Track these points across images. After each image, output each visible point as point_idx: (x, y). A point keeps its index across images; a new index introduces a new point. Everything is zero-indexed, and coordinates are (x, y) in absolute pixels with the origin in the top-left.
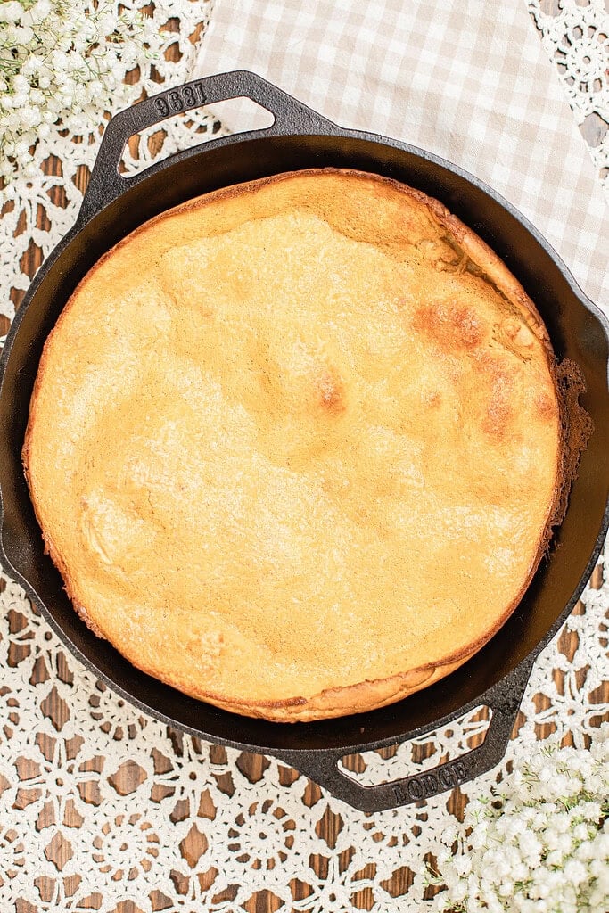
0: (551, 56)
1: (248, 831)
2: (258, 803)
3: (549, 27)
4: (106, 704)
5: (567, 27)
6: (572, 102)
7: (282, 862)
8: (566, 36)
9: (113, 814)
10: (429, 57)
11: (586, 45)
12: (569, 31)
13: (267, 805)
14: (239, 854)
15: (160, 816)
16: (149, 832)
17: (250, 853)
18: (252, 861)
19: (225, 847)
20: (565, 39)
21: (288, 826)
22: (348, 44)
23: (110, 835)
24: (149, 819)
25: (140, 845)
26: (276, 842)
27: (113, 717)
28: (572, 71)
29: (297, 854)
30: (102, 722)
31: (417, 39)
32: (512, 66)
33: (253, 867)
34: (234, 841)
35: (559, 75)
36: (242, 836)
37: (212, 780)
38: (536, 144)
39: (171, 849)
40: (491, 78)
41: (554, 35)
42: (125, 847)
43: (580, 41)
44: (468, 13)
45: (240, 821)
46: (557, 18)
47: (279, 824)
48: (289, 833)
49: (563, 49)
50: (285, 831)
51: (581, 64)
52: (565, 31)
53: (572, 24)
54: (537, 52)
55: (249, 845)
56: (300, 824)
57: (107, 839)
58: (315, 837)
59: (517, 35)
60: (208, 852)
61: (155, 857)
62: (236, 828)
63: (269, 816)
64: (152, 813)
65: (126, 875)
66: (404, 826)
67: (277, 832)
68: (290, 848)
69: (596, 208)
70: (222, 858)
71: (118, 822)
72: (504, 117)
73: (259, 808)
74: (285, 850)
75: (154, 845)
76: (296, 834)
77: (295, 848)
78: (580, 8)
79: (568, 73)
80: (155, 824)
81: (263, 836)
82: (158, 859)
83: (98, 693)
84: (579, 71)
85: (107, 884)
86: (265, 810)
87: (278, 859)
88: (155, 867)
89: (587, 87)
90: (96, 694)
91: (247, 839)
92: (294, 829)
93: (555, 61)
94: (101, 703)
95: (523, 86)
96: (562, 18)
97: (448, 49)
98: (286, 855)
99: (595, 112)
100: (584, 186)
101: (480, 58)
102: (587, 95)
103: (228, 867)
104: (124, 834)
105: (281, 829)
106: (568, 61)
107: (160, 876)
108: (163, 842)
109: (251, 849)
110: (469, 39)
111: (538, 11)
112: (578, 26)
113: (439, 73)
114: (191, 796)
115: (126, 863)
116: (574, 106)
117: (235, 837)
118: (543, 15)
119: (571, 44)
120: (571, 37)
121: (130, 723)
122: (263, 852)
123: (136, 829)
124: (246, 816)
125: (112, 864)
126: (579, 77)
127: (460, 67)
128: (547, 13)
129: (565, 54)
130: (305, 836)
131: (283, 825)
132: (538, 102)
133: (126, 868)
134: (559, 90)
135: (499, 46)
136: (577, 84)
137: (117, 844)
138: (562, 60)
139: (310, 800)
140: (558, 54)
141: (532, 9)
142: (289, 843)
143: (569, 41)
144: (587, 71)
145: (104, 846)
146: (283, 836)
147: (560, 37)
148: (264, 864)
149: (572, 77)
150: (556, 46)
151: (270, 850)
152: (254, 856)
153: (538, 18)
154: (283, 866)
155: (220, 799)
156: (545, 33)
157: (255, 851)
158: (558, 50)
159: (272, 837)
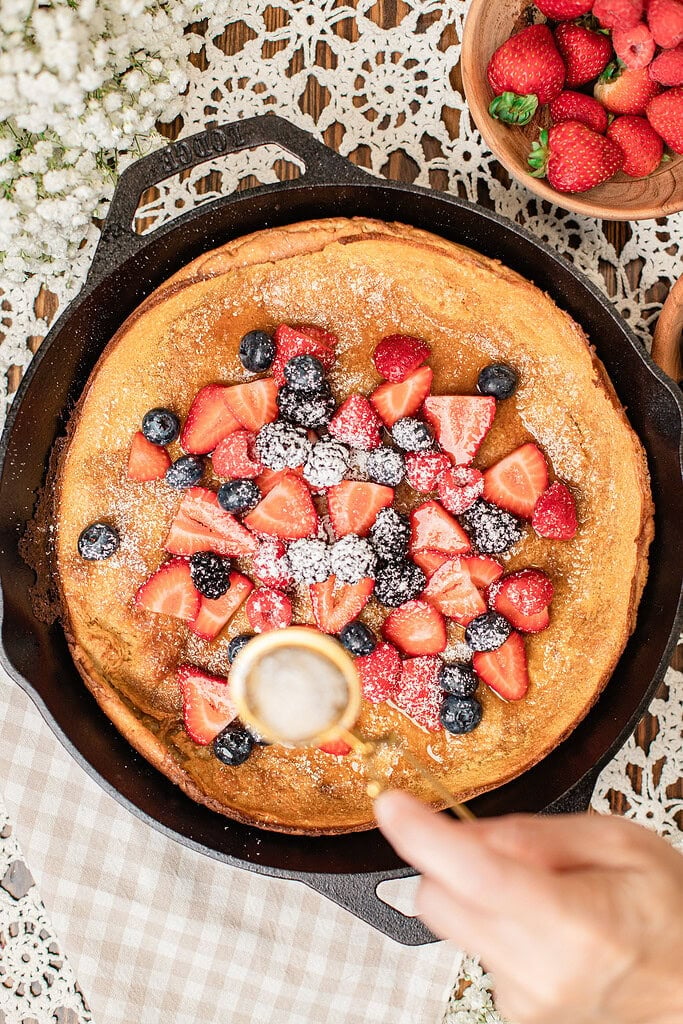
0: (66, 963)
1: (406, 95)
2: (395, 127)
3: (68, 996)
4: (562, 239)
5: (48, 996)
6: (42, 911)
7: (367, 61)
8: (49, 985)
10: (202, 961)
11: (27, 975)
12: (45, 990)
13: (384, 125)
14: (416, 69)
17: (404, 70)
18: (402, 61)
19: (431, 77)
20: (51, 982)
21: (360, 101)
22: (293, 975)
26: (375, 82)
28: (43, 946)
29: (351, 70)
30: (566, 220)
31: (216, 981)
32: (109, 952)
33: (401, 55)
34: (421, 83)
35: (57, 941)
36: (412, 90)
37: (446, 152)
38: (82, 863)
40: (133, 938)
41: (63, 986)
43: (34, 980)
44: (158, 1011)
45: (415, 106)
46: (58, 1005)
47: (372, 103)
48: (360, 93)
49: (52, 971)
50: (365, 95)
51: (33, 954)
52: (50, 991)
53: (43, 998)
54: (82, 967)
55: (405, 79)
56: (348, 102)
58: (331, 89)
59: (105, 986)
60: (448, 70)
62: (419, 98)
63: (382, 111)
66: (231, 101)
67: (373, 94)
68: (359, 76)
69: (15, 792)
70: (433, 63)
72: (118, 894)
73: (393, 121)
74: (364, 73)
76: (353, 92)
77: (353, 76)
78: (34, 1017)
79: (47, 943)
81: (389, 89)
83: (570, 250)
84: (35, 947)
86: (387, 118)
87: (373, 63)
89: (26, 928)
90: (573, 249)
91: (407, 87)
92: (354, 97)
93: (61, 957)
94: (567, 239)
95: (97, 929)
96: (54, 1006)
97: (181, 970)
98: (363, 68)
99: (17, 900)
100: (29, 817)
101: (145, 960)
102: (25, 918)
103: (427, 54)
105: (369, 97)
106: (47, 958)
109: (402, 75)
110: (158, 982)
111: (81, 1013)
112: (35, 996)
113: (190, 943)
114: (469, 134)
116: (40, 907)
117: (421, 87)
118: (75, 1009)
119: (44, 976)
120: (44, 984)
122: (389, 71)
124: (409, 112)
126: (34, 939)
127: (167, 950)
128: (71, 1011)
129: (50, 965)
130: (342, 90)
131: (367, 101)
132: (80, 912)
134: (57, 924)
135: (124, 974)
136: (37, 932)
138: (53, 958)
139: (336, 129)
140: (58, 966)
141: (88, 1015)
142: (360, 82)
143: (46, 979)
144: (26, 947)
146: (367, 90)
147: (56, 983)
148: (388, 58)
149: (42, 939)
150: (60, 974)
151: (381, 74)
152: (399, 67)
153: (81, 1006)
154: (367, 56)
155: (438, 130)
156: (72, 988)
157: (398, 73)
158: (58, 969)
159: (379, 88)
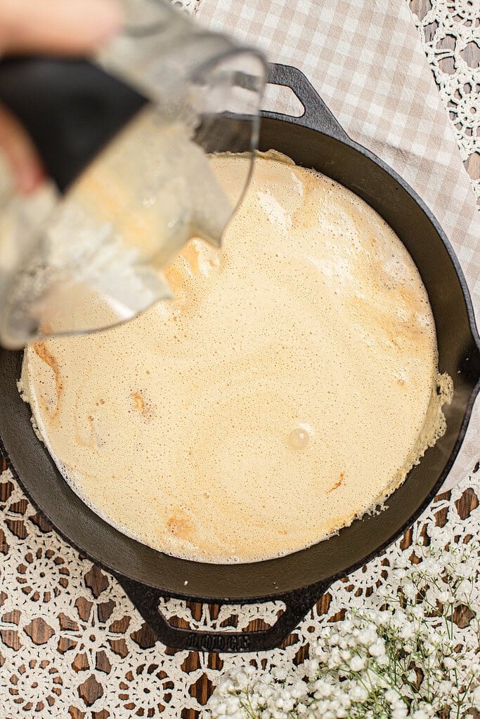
0: (446, 105)
1: (136, 686)
2: (145, 665)
3: (446, 83)
4: (31, 573)
5: (459, 83)
6: (459, 143)
7: (160, 712)
8: (458, 90)
9: (28, 658)
11: (473, 98)
12: (461, 87)
13: (153, 667)
14: (127, 702)
15: (65, 664)
16: (56, 675)
17: (136, 703)
18: (136, 709)
19: (116, 695)
20: (457, 92)
21: (168, 686)
23: (25, 675)
24: (56, 665)
25: (47, 685)
26: (157, 696)
27: (34, 584)
28: (461, 118)
29: (173, 707)
30: (25, 585)
31: (343, 85)
32: (417, 111)
33: (137, 714)
34: (124, 692)
35: (451, 121)
36: (131, 689)
37: (107, 644)
38: (432, 176)
39: (71, 690)
40: (400, 120)
41: (448, 89)
42: (35, 686)
43: (468, 95)
44: (385, 67)
45: (130, 677)
46: (453, 76)
47: (160, 683)
48: (168, 691)
49: (456, 100)
50: (165, 689)
51: (468, 113)
52: (457, 86)
53: (463, 82)
54: (436, 102)
55: (136, 697)
56: (177, 685)
57: (22, 678)
58: (188, 696)
59: (421, 87)
60: (103, 697)
61: (59, 695)
62: (126, 682)
63: (153, 676)
64: (58, 661)
65: (34, 707)
67: (158, 689)
68: (168, 702)
69: (474, 229)
70: (113, 704)
71: (31, 666)
72: (408, 152)
73: (146, 669)
74: (164, 703)
75: (58, 686)
76: (174, 692)
77: (171, 703)
78: (470, 69)
79: (458, 120)
80: (61, 670)
81: (147, 691)
82: (61, 697)
83: (26, 564)
84: (466, 118)
85: (18, 713)
86: (150, 672)
87: (157, 710)
88: (58, 703)
89: (472, 132)
90: (24, 564)
91: (134, 692)
92: (172, 688)
93: (448, 109)
94: (27, 572)
95: (425, 127)
96: (456, 75)
97: (367, 94)
98: (164, 707)
99: (476, 152)
100: (466, 211)
101: (392, 103)
102: (472, 138)
103: (117, 711)
104: (36, 675)
105: (161, 687)
106: (459, 110)
107: (61, 710)
108: (65, 685)
109: (137, 699)
110: (384, 87)
111: (437, 69)
112: (469, 84)
113: (360, 114)
114: (88, 653)
115: (35, 697)
116: (461, 146)
117: (125, 689)
118: (441, 72)
119: (461, 97)
120: (462, 92)
121: (47, 590)
122: (146, 703)
123: (45, 672)
124: (134, 674)
125: (24, 697)
126: (466, 124)
127: (376, 109)
128: (444, 71)
129: (457, 105)
130: (181, 695)
131: (163, 684)
132: (436, 140)
133: (35, 701)
134: (450, 133)
135: (408, 94)
136: (464, 129)
137: (29, 682)
138: (453, 109)
139: (188, 667)
140: (450, 104)
141: (432, 67)
142: (168, 698)
143: (460, 95)
144: (473, 119)
145: (19, 683)
146: (164, 692)
147: (453, 91)
148: (146, 713)
149: (461, 123)
150: (450, 98)
151: (152, 701)
152: (139, 705)
153: (436, 74)
154: (160, 715)
155: (113, 659)
156: (442, 87)
157: (140, 701)
158: (451, 101)
159: (154, 692)
